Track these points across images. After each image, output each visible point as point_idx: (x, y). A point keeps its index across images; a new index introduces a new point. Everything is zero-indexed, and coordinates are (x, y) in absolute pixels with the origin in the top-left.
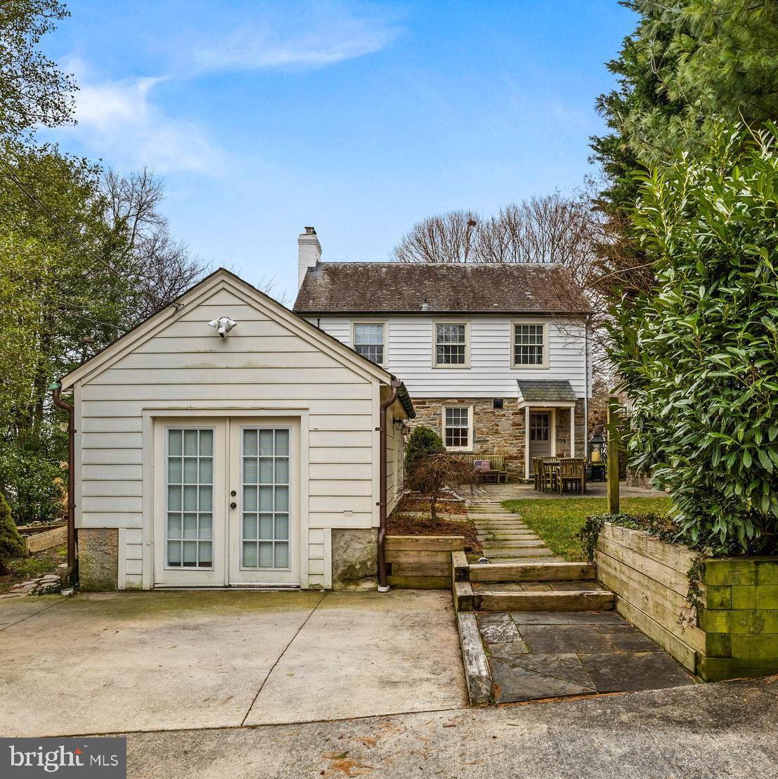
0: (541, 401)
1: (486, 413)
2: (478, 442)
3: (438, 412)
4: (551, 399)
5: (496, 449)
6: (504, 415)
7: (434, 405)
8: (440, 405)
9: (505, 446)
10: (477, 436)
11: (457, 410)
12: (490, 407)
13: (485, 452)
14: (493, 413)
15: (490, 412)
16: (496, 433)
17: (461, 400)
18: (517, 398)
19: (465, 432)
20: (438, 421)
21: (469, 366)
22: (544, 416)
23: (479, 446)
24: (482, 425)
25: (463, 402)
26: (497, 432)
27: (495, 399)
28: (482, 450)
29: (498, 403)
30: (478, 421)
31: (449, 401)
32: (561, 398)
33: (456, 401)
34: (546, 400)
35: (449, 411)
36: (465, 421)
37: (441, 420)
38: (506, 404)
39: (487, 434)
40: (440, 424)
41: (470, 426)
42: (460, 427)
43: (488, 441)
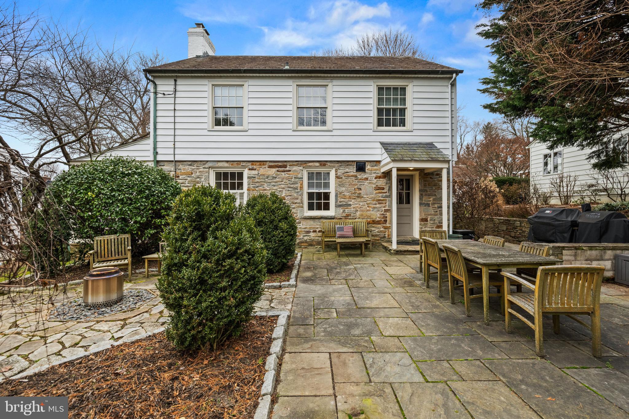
1: (349, 176)
2: (340, 206)
3: (299, 176)
5: (358, 213)
6: (367, 179)
7: (295, 168)
8: (301, 168)
9: (368, 211)
10: (339, 199)
11: (319, 174)
12: (352, 170)
13: (347, 216)
14: (356, 176)
15: (352, 176)
16: (358, 197)
17: (323, 163)
18: (379, 162)
19: (327, 196)
20: (299, 185)
21: (330, 129)
22: (406, 180)
23: (341, 211)
24: (344, 189)
25: (324, 165)
26: (359, 196)
27: (357, 162)
28: (344, 215)
29: (361, 167)
30: (340, 185)
31: (310, 164)
33: (317, 164)
35: (311, 176)
36: (327, 185)
37: (302, 184)
38: (368, 167)
39: (350, 198)
40: (302, 188)
41: (332, 190)
42: (322, 191)
43: (350, 205)
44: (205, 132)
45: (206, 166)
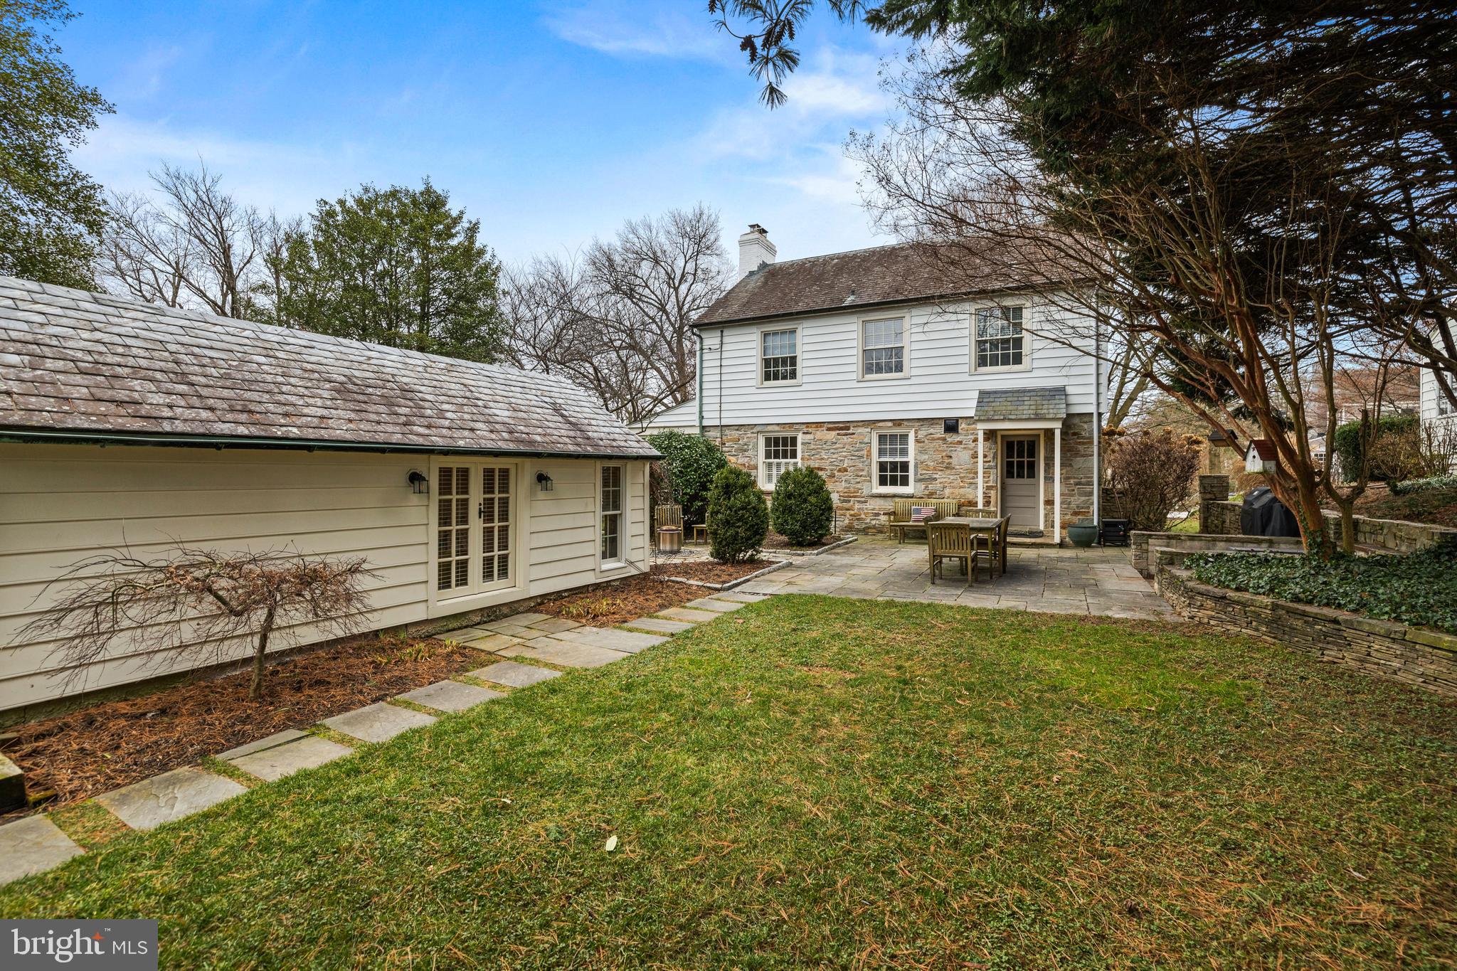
0: (1003, 420)
1: (934, 439)
2: (920, 480)
3: (866, 440)
4: (1019, 417)
5: (947, 491)
6: (960, 443)
7: (860, 430)
8: (869, 430)
9: (961, 487)
10: (920, 471)
11: (893, 437)
12: (939, 431)
13: (931, 495)
14: (944, 439)
15: (939, 439)
16: (947, 468)
17: (898, 423)
19: (905, 466)
20: (865, 452)
21: (907, 376)
23: (923, 487)
24: (927, 457)
25: (900, 425)
26: (949, 467)
27: (946, 420)
28: (927, 492)
29: (951, 426)
30: (921, 451)
31: (880, 424)
32: (1036, 414)
33: (890, 424)
34: (1010, 420)
35: (882, 438)
36: (904, 452)
37: (869, 451)
38: (962, 426)
39: (935, 469)
40: (869, 455)
41: (911, 458)
42: (898, 459)
43: (935, 479)
44: (753, 390)
45: (754, 430)
